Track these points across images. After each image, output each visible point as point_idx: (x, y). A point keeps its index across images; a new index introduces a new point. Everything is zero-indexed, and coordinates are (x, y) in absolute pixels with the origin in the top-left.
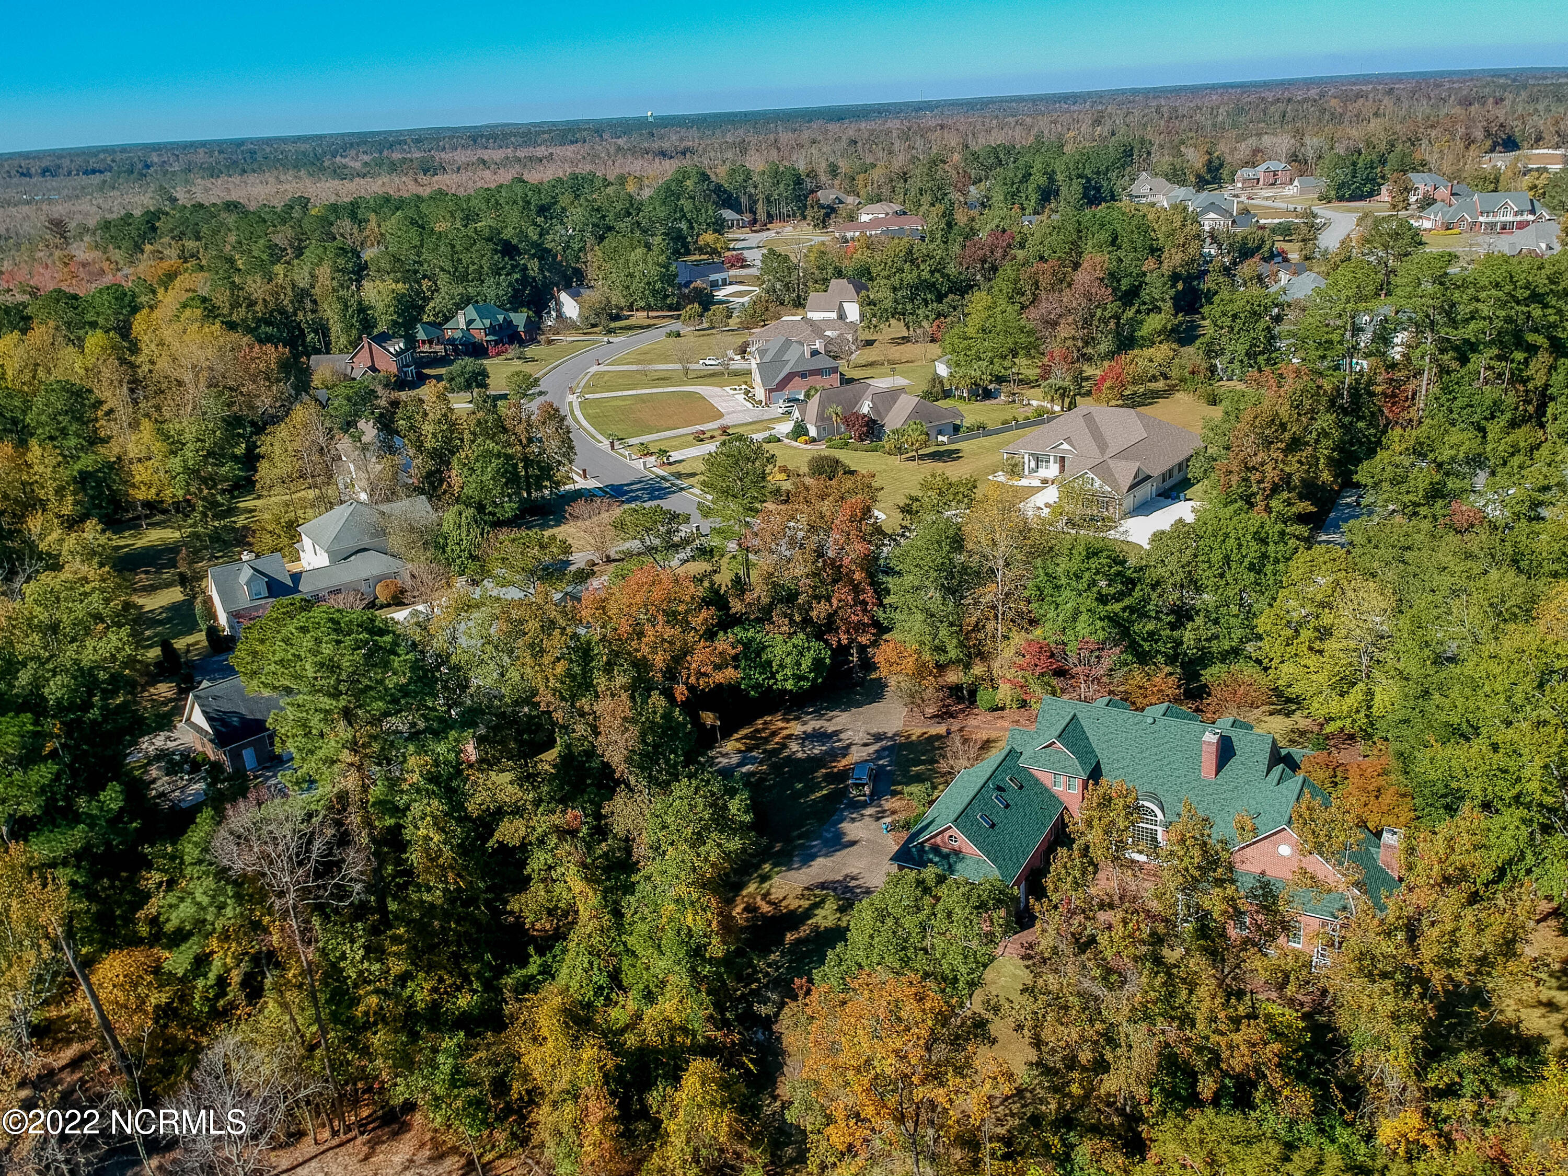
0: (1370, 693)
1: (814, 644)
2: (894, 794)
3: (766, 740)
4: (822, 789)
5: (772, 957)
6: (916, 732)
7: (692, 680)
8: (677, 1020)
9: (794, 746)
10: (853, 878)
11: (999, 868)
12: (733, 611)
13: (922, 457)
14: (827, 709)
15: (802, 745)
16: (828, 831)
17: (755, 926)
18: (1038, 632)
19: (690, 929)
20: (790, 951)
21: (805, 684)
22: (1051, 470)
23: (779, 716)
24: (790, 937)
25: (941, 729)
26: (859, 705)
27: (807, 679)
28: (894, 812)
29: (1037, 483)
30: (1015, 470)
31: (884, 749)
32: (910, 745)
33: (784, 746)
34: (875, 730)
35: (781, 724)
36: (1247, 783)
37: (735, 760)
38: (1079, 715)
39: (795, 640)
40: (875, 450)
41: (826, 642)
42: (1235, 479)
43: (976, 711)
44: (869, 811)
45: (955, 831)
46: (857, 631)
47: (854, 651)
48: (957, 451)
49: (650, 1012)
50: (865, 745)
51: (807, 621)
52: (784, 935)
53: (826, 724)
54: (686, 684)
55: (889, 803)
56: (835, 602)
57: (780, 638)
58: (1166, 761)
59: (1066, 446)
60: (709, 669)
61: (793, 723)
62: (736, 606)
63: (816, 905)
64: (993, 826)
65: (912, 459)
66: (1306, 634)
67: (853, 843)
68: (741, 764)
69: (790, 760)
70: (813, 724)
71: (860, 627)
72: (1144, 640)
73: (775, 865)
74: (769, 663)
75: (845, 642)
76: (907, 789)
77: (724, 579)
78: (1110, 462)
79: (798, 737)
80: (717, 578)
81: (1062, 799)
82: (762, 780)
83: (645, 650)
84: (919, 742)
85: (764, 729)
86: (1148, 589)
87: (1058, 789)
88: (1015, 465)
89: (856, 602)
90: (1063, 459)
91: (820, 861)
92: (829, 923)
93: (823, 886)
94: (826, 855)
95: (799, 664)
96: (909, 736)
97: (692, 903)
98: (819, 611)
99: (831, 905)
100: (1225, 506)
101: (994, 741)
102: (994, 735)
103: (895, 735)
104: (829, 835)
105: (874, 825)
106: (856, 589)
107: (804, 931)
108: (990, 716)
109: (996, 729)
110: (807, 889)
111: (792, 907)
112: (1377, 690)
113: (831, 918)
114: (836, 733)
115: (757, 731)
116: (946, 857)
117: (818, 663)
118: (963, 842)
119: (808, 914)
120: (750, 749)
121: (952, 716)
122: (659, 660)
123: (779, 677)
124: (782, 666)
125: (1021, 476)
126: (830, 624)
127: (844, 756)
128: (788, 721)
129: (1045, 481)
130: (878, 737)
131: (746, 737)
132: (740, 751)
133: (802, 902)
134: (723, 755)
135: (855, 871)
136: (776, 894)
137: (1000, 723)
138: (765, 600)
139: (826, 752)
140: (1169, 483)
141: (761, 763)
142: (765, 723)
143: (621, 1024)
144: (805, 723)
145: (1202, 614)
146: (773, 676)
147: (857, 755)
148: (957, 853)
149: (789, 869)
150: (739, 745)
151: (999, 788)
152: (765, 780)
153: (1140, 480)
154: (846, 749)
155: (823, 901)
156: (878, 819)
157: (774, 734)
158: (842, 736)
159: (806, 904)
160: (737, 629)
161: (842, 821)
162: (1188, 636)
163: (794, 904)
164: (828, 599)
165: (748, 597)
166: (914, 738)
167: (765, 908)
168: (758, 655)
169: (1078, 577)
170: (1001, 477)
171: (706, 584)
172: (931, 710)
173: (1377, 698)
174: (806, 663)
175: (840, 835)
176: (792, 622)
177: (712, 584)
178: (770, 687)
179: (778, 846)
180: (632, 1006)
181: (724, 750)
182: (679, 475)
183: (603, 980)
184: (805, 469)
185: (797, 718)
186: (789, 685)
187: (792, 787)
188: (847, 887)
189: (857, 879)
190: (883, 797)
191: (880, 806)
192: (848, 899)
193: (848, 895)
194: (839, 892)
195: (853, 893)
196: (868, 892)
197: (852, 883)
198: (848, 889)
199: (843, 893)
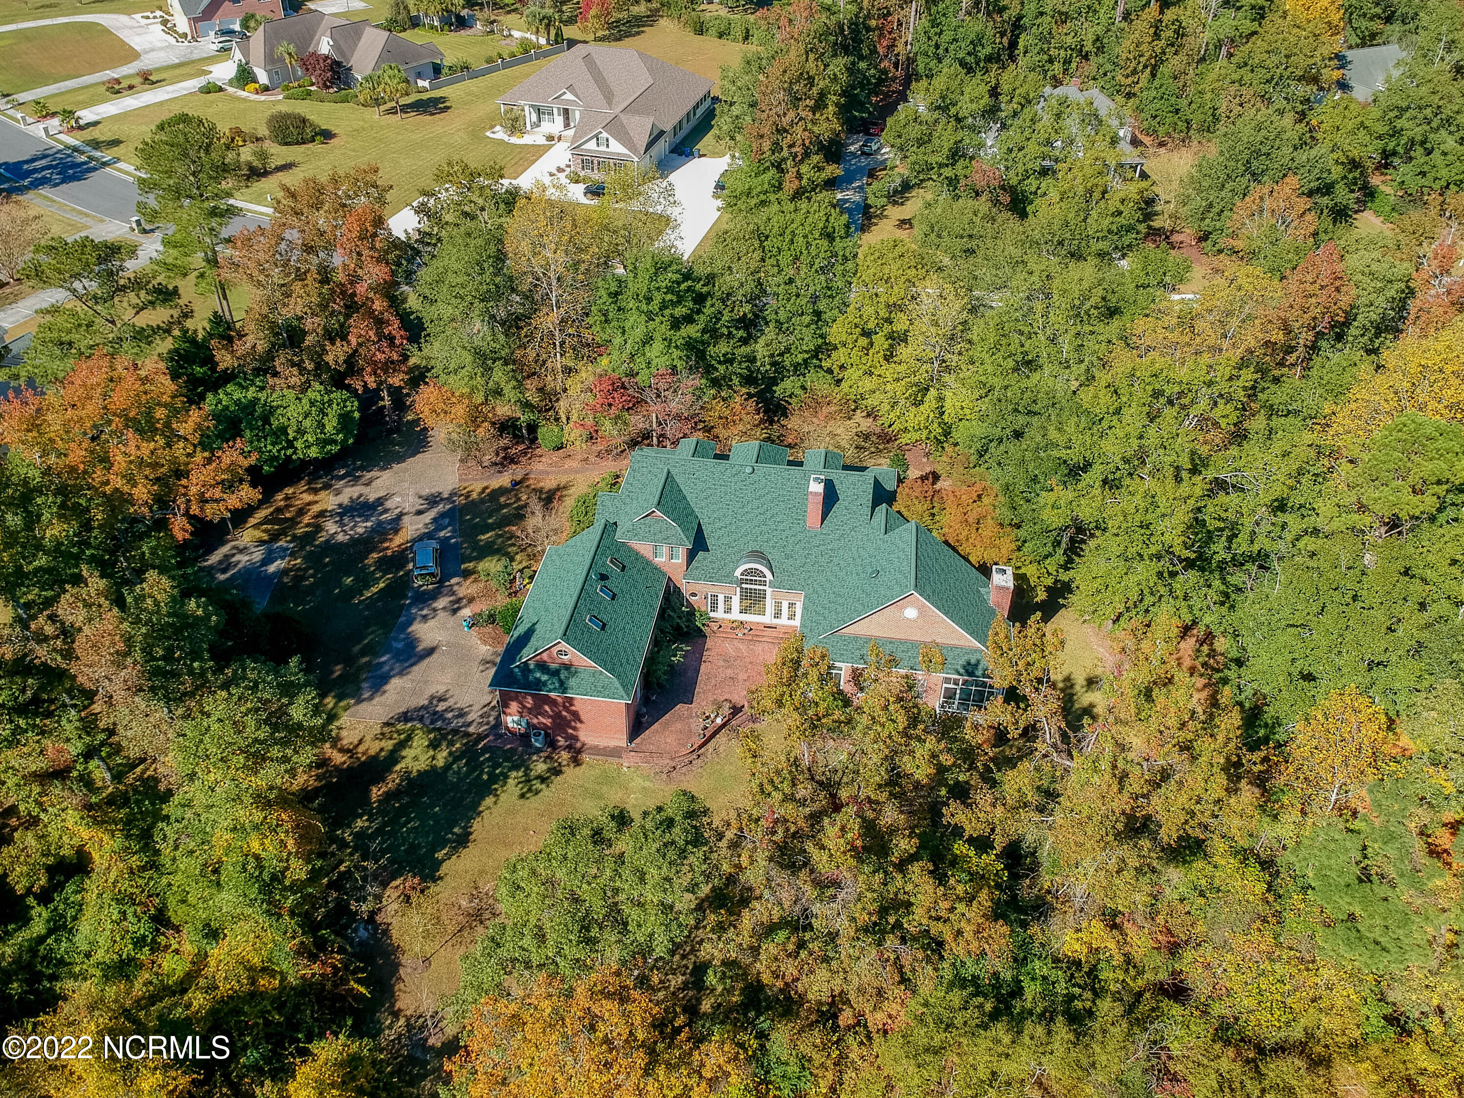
0: (941, 399)
1: (337, 395)
2: (466, 574)
3: (293, 522)
4: (377, 581)
5: (359, 823)
6: (476, 487)
7: (195, 510)
8: (256, 961)
9: (331, 527)
10: (441, 699)
11: (618, 677)
12: (221, 367)
13: (405, 109)
14: (362, 468)
15: (341, 524)
16: (396, 639)
17: (329, 786)
18: (604, 361)
19: (257, 857)
20: (382, 812)
21: (335, 449)
22: (554, 125)
23: (302, 486)
24: (376, 793)
25: (504, 480)
26: (401, 459)
27: (335, 442)
28: (471, 600)
29: (542, 141)
30: (515, 125)
31: (442, 515)
32: (471, 506)
33: (318, 528)
34: (426, 492)
35: (307, 498)
36: (853, 529)
37: (258, 555)
38: (674, 472)
39: (310, 394)
40: (345, 100)
41: (348, 388)
42: (767, 145)
43: (538, 451)
44: (442, 603)
45: (564, 646)
46: (386, 372)
47: (385, 394)
48: (442, 100)
49: (216, 952)
50: (419, 513)
51: (321, 366)
52: (368, 791)
53: (365, 490)
54: (187, 514)
55: (465, 588)
56: (354, 341)
57: (291, 394)
58: (768, 513)
59: (569, 96)
60: (217, 493)
61: (323, 494)
62: (225, 360)
63: (402, 745)
64: (603, 627)
65: (392, 111)
66: (880, 341)
67: (431, 651)
68: (267, 560)
69: (330, 547)
70: (348, 493)
71: (389, 366)
72: (720, 362)
73: (340, 698)
74: (284, 430)
75: (372, 385)
76: (482, 566)
77: (199, 325)
78: (621, 115)
79: (332, 514)
80: (189, 324)
81: (665, 569)
82: (298, 579)
83: (118, 482)
84: (482, 501)
85: (287, 507)
86: (719, 305)
87: (660, 560)
88: (516, 120)
89: (380, 336)
90: (566, 111)
91: (395, 683)
92: (422, 765)
93: (405, 717)
94: (401, 674)
95: (321, 426)
96: (468, 496)
97: (256, 827)
98: (335, 355)
99: (420, 741)
100: (757, 175)
101: (565, 488)
102: (563, 480)
103: (453, 494)
104: (400, 645)
105: (451, 621)
106: (380, 322)
107: (393, 781)
108: (556, 456)
109: (565, 472)
110: (387, 724)
111: (372, 752)
112: (948, 394)
113: (423, 758)
114: (380, 501)
115: (279, 510)
116: (556, 673)
117: (345, 419)
118: (573, 655)
119: (394, 757)
120: (275, 537)
121: (513, 461)
122: (142, 492)
123: (299, 444)
124: (301, 432)
125: (523, 133)
126: (351, 366)
127: (396, 531)
128: (316, 491)
129: (550, 138)
130: (433, 500)
131: (266, 521)
132: (262, 542)
133: (383, 744)
134: (241, 551)
135: (442, 689)
136: (348, 738)
137: (569, 464)
138: (262, 346)
139: (373, 530)
140: (681, 135)
141: (293, 555)
142: (287, 498)
143: (180, 973)
144: (338, 493)
145: (772, 325)
146: (290, 444)
147: (412, 527)
148: (568, 667)
149: (359, 701)
150: (258, 534)
151: (603, 577)
152: (303, 578)
153: (656, 137)
154: (396, 524)
155: (409, 738)
156: (455, 611)
157: (301, 512)
158: (389, 504)
159: (389, 745)
160: (230, 388)
161: (410, 624)
162: (761, 349)
163: (372, 747)
164: (344, 338)
165: (241, 348)
166: (474, 495)
167: (338, 758)
168: (266, 420)
169: (649, 300)
170: (500, 134)
171: (176, 332)
172: (487, 459)
173: (948, 404)
174: (331, 424)
175: (411, 643)
176: (302, 370)
177: (185, 331)
178: (288, 458)
179: (338, 670)
180: (188, 948)
181: (241, 543)
182: (96, 144)
183: (143, 928)
184: (263, 131)
185: (327, 487)
186: (313, 452)
187: (339, 583)
188: (435, 713)
189: (445, 700)
190: (454, 581)
191: (453, 593)
192: (439, 729)
193: (439, 724)
194: (428, 722)
195: (444, 720)
196: (462, 714)
197: (441, 707)
198: (437, 716)
199: (432, 723)
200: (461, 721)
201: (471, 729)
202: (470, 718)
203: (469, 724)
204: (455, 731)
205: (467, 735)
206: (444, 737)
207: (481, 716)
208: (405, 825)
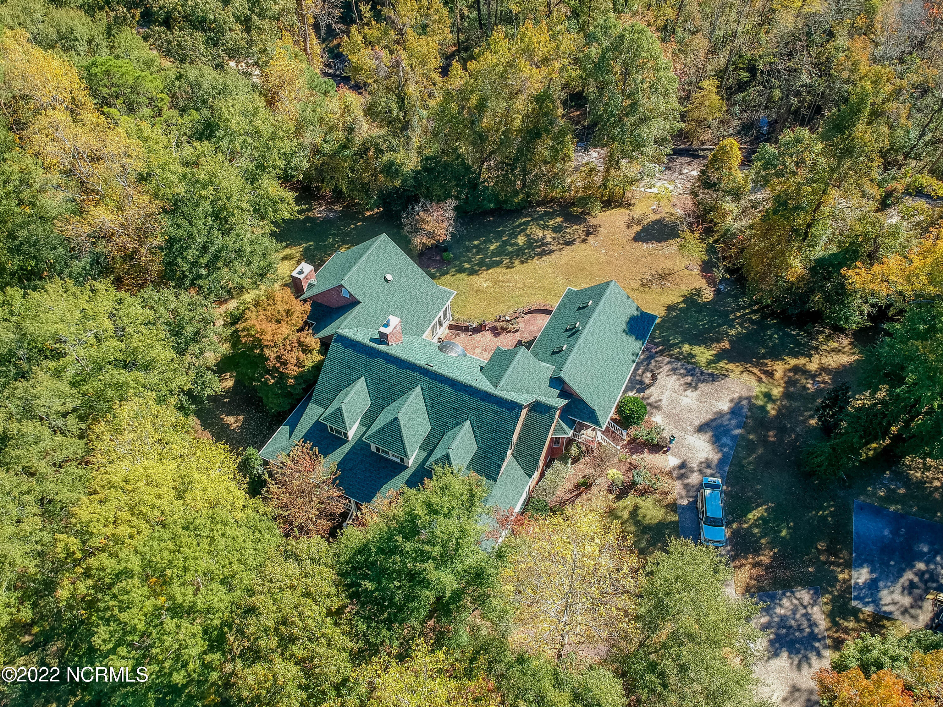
2: (675, 507)
5: (733, 332)
9: (820, 618)
10: (689, 385)
16: (730, 448)
17: (757, 358)
20: (721, 334)
24: (726, 345)
28: (671, 473)
44: (695, 477)
52: (731, 347)
55: (676, 490)
63: (713, 362)
67: (701, 429)
73: (764, 408)
91: (725, 406)
92: (699, 348)
93: (713, 378)
99: (701, 360)
104: (726, 441)
105: (686, 455)
107: (716, 347)
110: (726, 376)
111: (733, 365)
113: (698, 351)
119: (718, 357)
133: (726, 366)
135: (689, 393)
136: (751, 379)
149: (748, 399)
152: (828, 551)
155: (709, 364)
156: (683, 466)
159: (722, 364)
161: (720, 462)
163: (733, 367)
167: (755, 370)
187: (793, 534)
188: (692, 375)
189: (686, 383)
190: (685, 502)
191: (686, 486)
192: (688, 363)
193: (689, 367)
194: (697, 370)
195: (686, 369)
196: (674, 370)
197: (689, 379)
198: (691, 372)
199: (694, 368)
200: (674, 365)
201: (667, 359)
202: (668, 367)
203: (668, 363)
204: (678, 359)
205: (670, 356)
206: (685, 357)
207: (660, 367)
208: (705, 324)
